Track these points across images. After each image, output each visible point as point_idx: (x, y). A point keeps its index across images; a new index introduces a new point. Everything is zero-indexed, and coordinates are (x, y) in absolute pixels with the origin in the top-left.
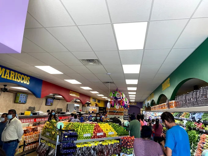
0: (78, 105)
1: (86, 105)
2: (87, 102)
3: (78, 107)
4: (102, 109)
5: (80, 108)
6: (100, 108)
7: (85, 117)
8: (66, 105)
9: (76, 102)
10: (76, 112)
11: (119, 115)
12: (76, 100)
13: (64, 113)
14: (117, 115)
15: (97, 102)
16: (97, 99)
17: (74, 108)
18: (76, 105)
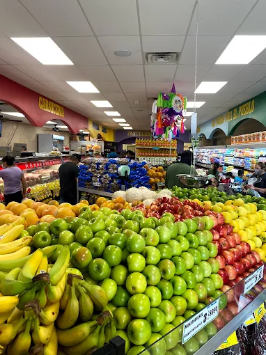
0: (62, 138)
1: (78, 137)
2: (81, 131)
3: (61, 141)
4: (111, 145)
5: (66, 144)
6: (106, 143)
7: (93, 165)
8: (34, 137)
9: (56, 130)
10: (59, 152)
11: (165, 156)
12: (56, 125)
13: (31, 154)
14: (162, 156)
15: (100, 132)
16: (102, 125)
17: (54, 142)
18: (57, 137)
